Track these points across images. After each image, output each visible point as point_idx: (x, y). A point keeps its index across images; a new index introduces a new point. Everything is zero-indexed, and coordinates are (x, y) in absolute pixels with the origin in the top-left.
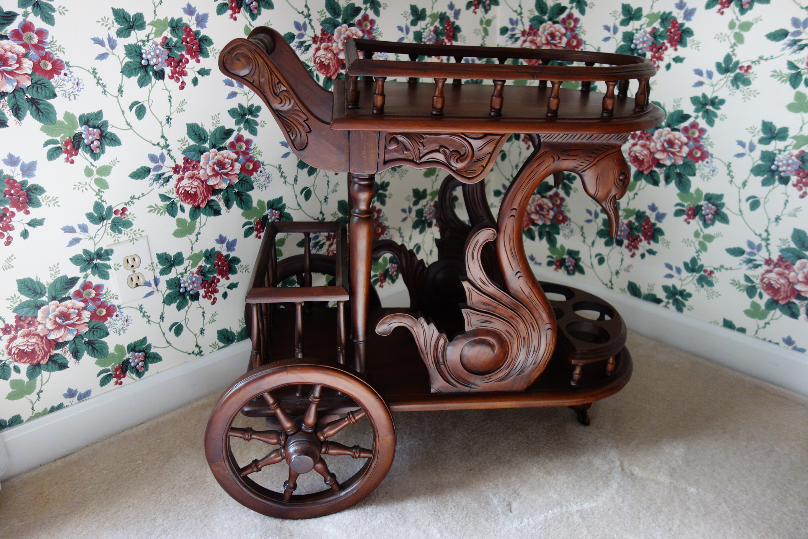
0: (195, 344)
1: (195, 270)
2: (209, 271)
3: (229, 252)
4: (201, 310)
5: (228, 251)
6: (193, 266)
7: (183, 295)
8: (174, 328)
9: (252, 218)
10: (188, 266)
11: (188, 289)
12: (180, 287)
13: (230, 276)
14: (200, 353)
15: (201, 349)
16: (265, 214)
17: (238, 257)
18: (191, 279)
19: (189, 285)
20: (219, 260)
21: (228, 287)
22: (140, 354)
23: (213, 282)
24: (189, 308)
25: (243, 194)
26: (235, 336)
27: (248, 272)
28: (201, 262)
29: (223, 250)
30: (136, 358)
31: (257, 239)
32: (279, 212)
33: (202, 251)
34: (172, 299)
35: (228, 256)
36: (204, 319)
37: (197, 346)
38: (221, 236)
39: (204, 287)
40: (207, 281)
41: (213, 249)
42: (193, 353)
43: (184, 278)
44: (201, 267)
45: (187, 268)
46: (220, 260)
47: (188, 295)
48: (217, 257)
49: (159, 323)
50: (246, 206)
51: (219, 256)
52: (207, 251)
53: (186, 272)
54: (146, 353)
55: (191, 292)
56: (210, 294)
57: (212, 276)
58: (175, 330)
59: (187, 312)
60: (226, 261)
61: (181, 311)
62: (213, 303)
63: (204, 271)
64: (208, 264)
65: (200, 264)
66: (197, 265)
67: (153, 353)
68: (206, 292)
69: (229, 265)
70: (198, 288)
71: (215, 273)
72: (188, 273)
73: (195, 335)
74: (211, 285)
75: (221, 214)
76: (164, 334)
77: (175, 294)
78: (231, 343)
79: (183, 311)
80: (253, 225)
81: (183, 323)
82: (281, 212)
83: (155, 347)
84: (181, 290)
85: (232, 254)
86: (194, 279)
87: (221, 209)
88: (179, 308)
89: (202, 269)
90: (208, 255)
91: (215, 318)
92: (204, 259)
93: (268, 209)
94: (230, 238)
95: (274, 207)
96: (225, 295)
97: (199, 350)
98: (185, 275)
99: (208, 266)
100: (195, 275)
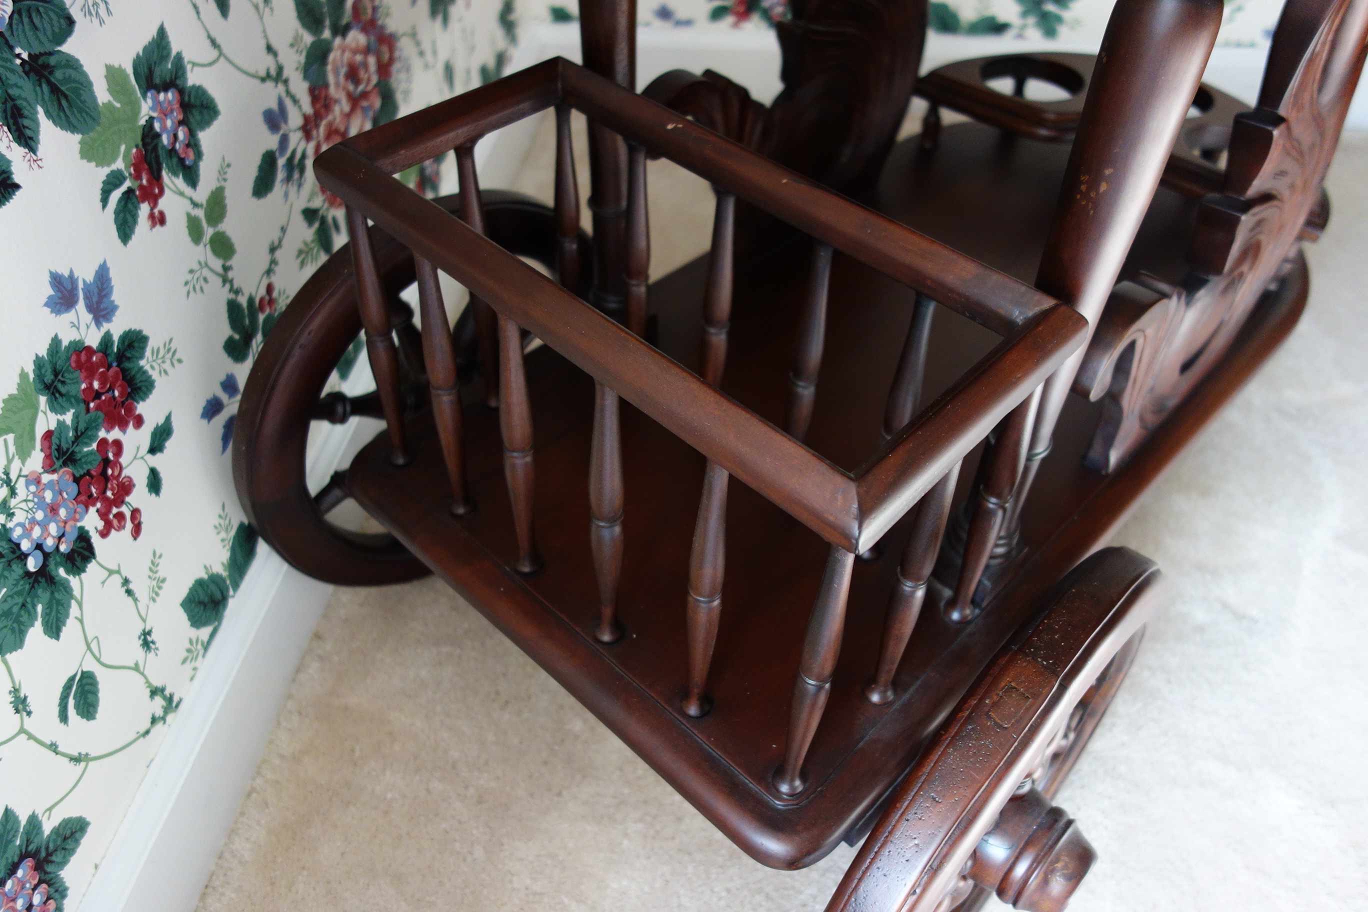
0: (147, 692)
1: (36, 460)
2: (82, 434)
3: (106, 327)
4: (117, 580)
5: (98, 324)
6: (24, 453)
7: (44, 576)
8: (71, 702)
9: (114, 160)
10: (10, 461)
11: (50, 543)
12: (23, 557)
13: (141, 408)
14: (171, 705)
15: (167, 693)
16: (142, 122)
17: (135, 326)
18: (41, 504)
19: (44, 526)
20: (90, 378)
21: (153, 450)
22: (20, 873)
23: (106, 462)
24: (80, 605)
25: (53, 61)
26: (224, 580)
27: (180, 361)
28: (41, 416)
29: (83, 328)
30: (14, 900)
31: (158, 227)
32: (177, 95)
33: (23, 375)
34: (17, 621)
35: (107, 340)
36: (136, 600)
37: (155, 692)
38: (57, 280)
39: (89, 501)
40: (88, 473)
41: (56, 342)
42: (154, 720)
43: (20, 517)
44: (48, 435)
45: (7, 473)
46: (90, 371)
47: (57, 565)
48: (79, 366)
49: (22, 731)
50: (81, 111)
51: (83, 357)
52: (39, 363)
53: (13, 492)
54: (34, 855)
55: (63, 548)
56: (115, 510)
57: (94, 446)
58: (77, 707)
59: (81, 621)
60: (109, 367)
61: (65, 632)
62: (137, 531)
63: (64, 446)
64: (62, 410)
65: (40, 430)
66: (33, 439)
67: (56, 831)
68: (103, 515)
69: (124, 371)
70: (74, 517)
71: (97, 429)
72: (21, 487)
73: (136, 668)
74: (106, 479)
75: (17, 187)
76: (53, 747)
77: (19, 593)
78: (225, 607)
79: (70, 628)
80: (127, 184)
81: (90, 665)
82: (181, 91)
83: (50, 809)
84: (32, 565)
85: (117, 328)
86: (48, 496)
87: (9, 162)
88: (54, 629)
89: (55, 440)
90: (49, 378)
91: (161, 574)
92: (43, 400)
93: (144, 96)
94: (86, 274)
95: (157, 81)
96: (155, 483)
97: (164, 698)
98: (13, 502)
99: (68, 418)
100: (46, 478)
